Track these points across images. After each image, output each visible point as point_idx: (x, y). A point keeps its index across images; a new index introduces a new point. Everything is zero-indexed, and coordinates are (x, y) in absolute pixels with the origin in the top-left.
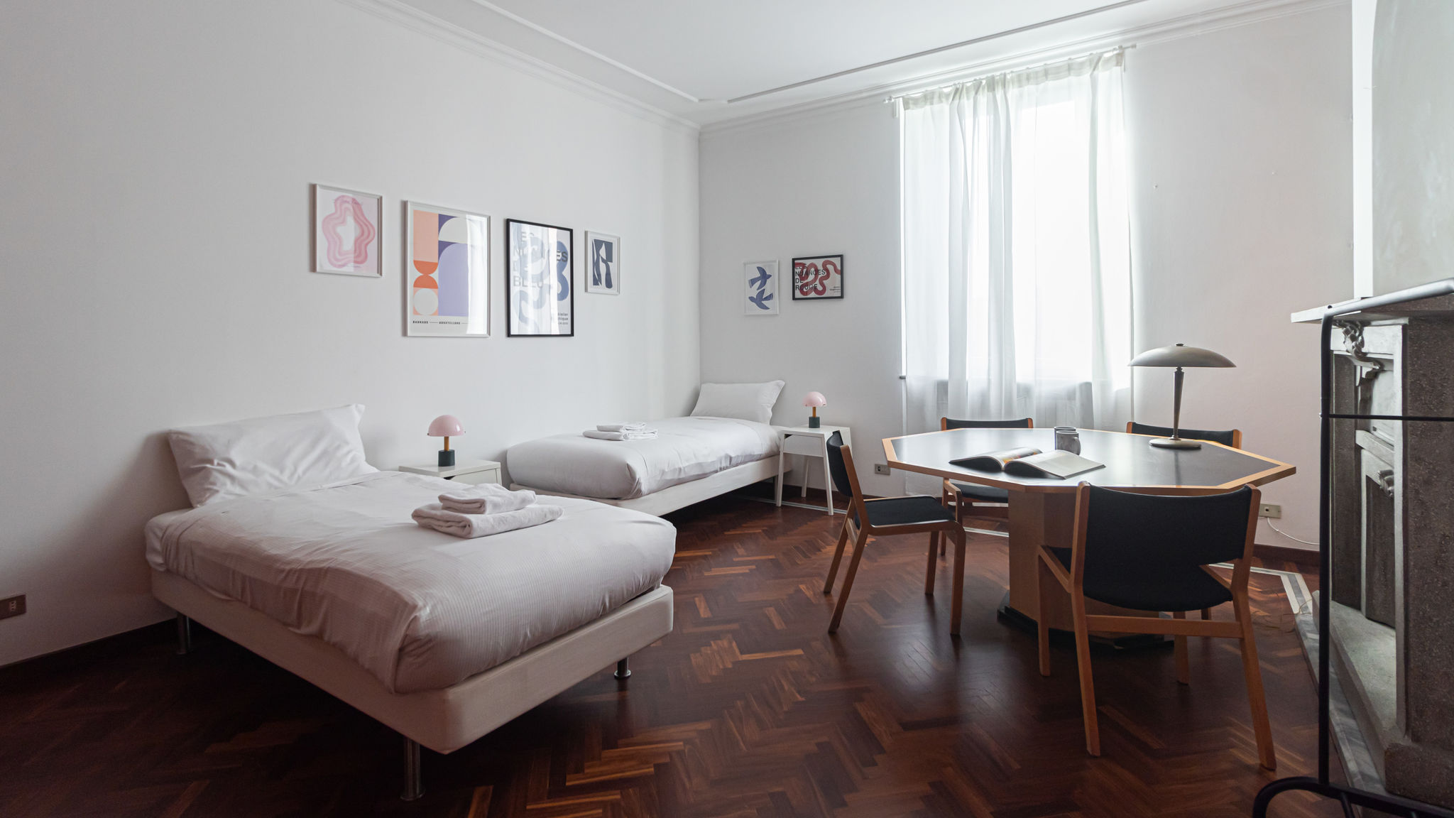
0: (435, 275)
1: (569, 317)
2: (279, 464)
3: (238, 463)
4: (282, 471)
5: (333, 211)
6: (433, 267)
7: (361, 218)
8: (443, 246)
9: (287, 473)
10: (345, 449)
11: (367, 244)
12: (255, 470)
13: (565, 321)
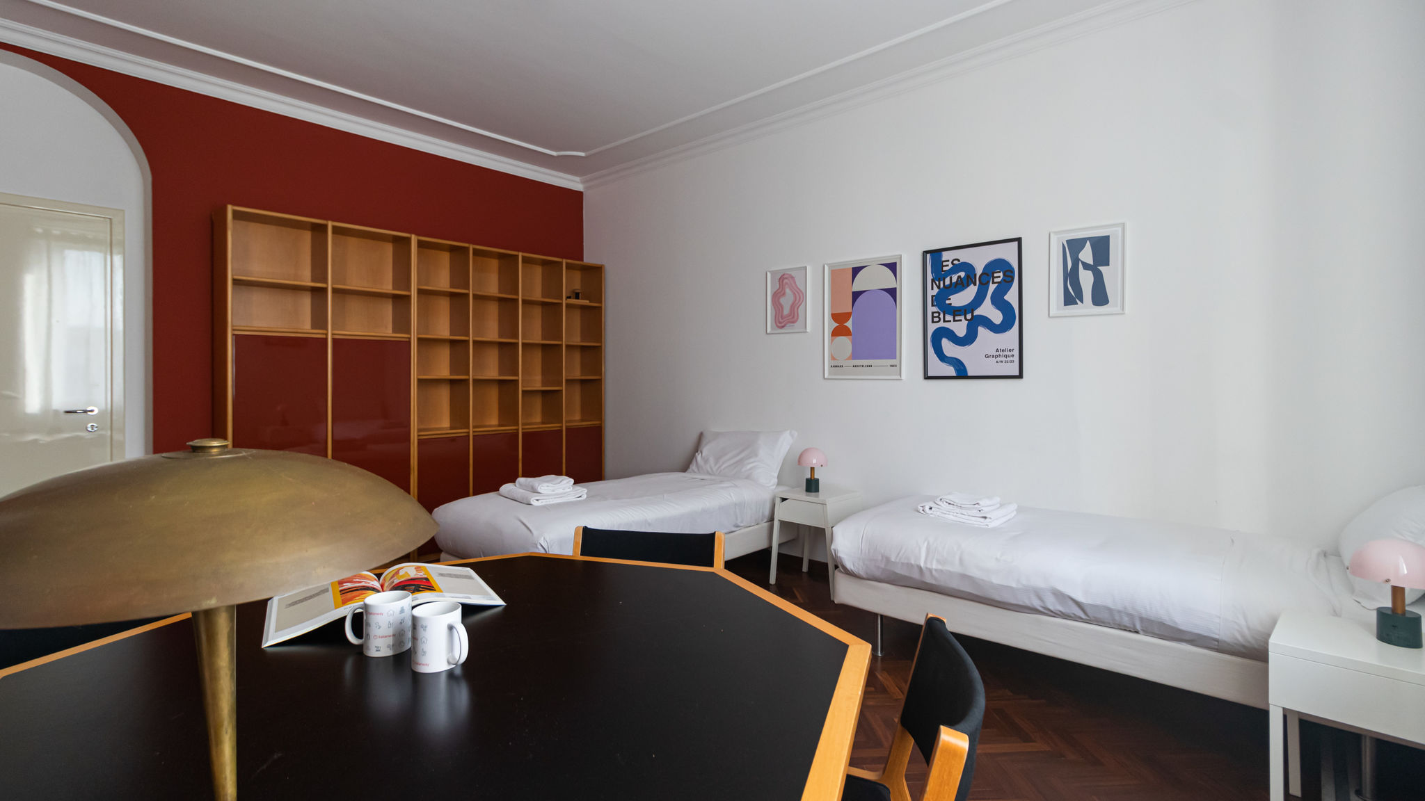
0: (849, 324)
1: (1016, 353)
2: (717, 460)
3: (704, 454)
4: (716, 465)
5: (778, 286)
6: (846, 316)
7: (793, 285)
8: (856, 295)
9: (717, 467)
10: (752, 460)
11: (798, 309)
12: (706, 461)
13: (1011, 359)
